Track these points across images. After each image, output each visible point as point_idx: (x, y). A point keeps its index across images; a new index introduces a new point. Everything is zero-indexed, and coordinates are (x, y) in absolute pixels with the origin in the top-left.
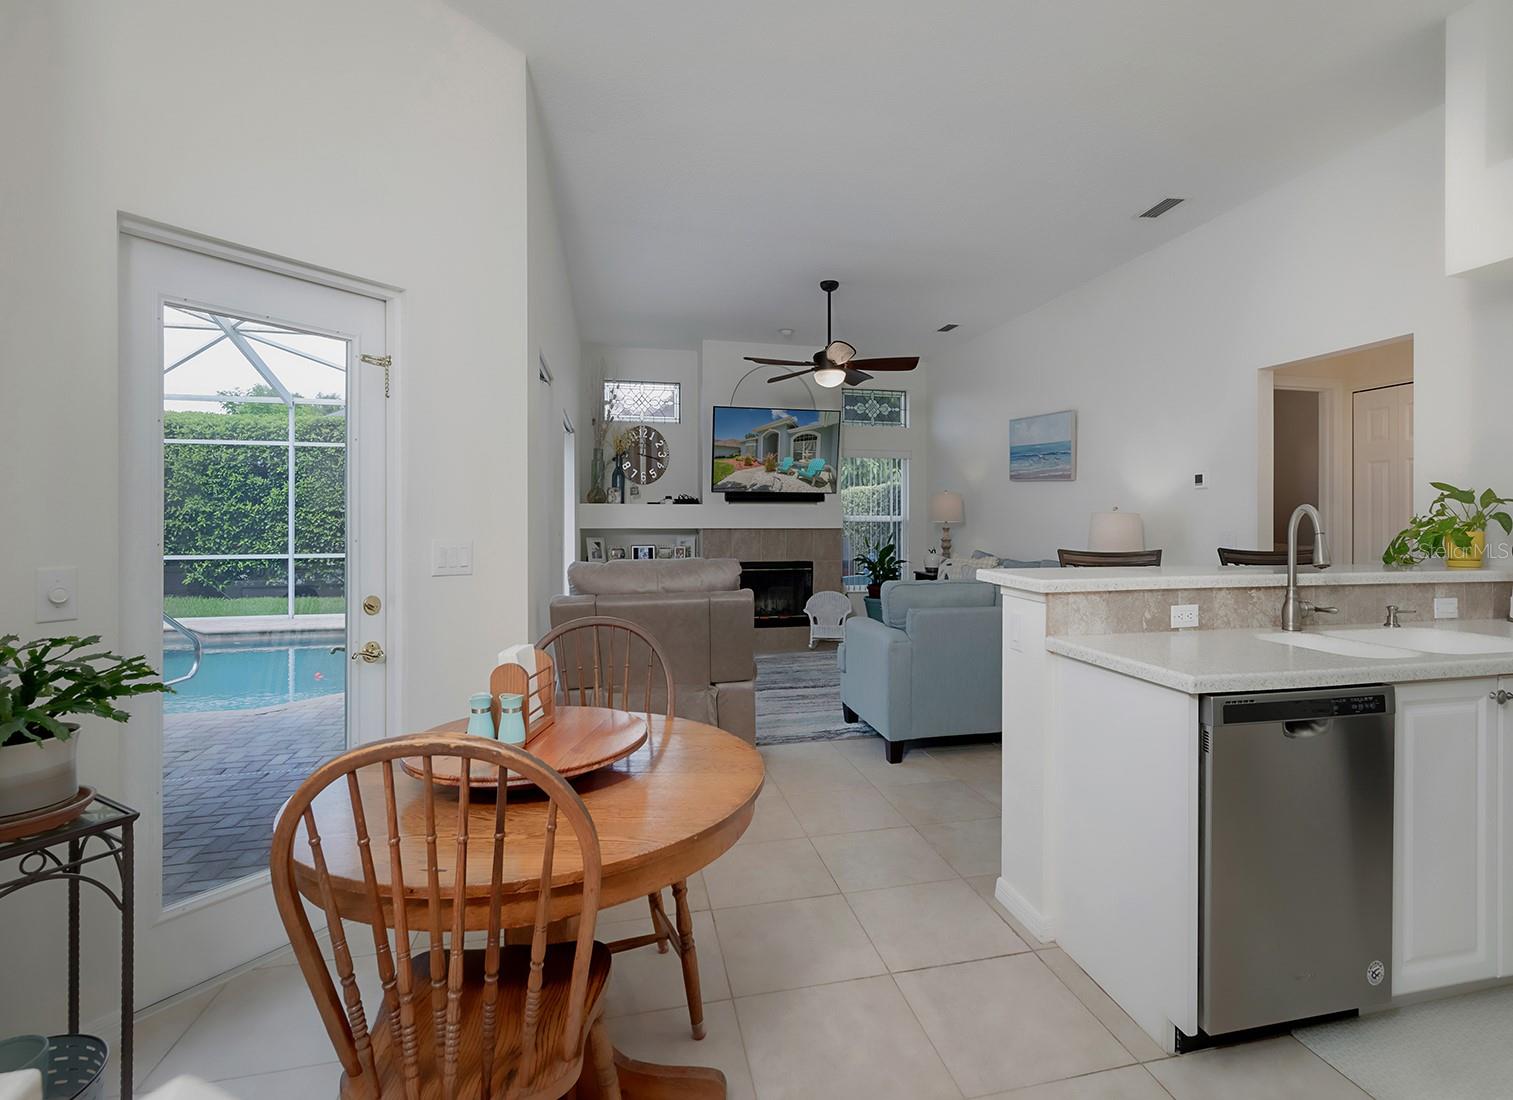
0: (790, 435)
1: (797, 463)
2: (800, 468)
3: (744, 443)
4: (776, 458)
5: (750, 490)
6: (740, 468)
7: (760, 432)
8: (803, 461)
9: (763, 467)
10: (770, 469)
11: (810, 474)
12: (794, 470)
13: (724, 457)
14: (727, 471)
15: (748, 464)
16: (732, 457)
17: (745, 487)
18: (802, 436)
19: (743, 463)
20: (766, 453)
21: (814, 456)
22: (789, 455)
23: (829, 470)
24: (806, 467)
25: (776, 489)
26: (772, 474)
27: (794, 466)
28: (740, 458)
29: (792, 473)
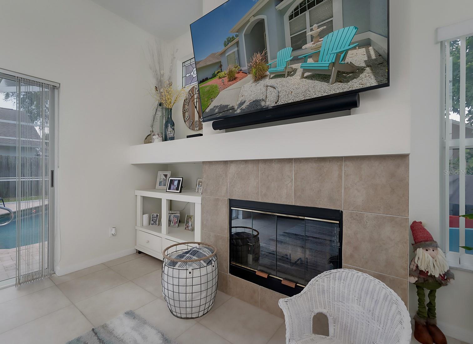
0: (282, 13)
1: (297, 53)
2: (304, 59)
3: (223, 53)
4: (265, 59)
5: (239, 111)
6: (225, 86)
7: (240, 30)
8: (309, 45)
9: (250, 77)
10: (259, 77)
11: (325, 62)
12: (294, 66)
13: (207, 79)
14: (212, 94)
15: (232, 78)
16: (214, 76)
17: (233, 108)
18: (297, 8)
19: (226, 79)
20: (250, 56)
21: (330, 28)
22: (284, 46)
23: (367, 44)
24: (316, 55)
25: (270, 103)
26: (263, 82)
27: (295, 60)
28: (222, 74)
29: (291, 73)
